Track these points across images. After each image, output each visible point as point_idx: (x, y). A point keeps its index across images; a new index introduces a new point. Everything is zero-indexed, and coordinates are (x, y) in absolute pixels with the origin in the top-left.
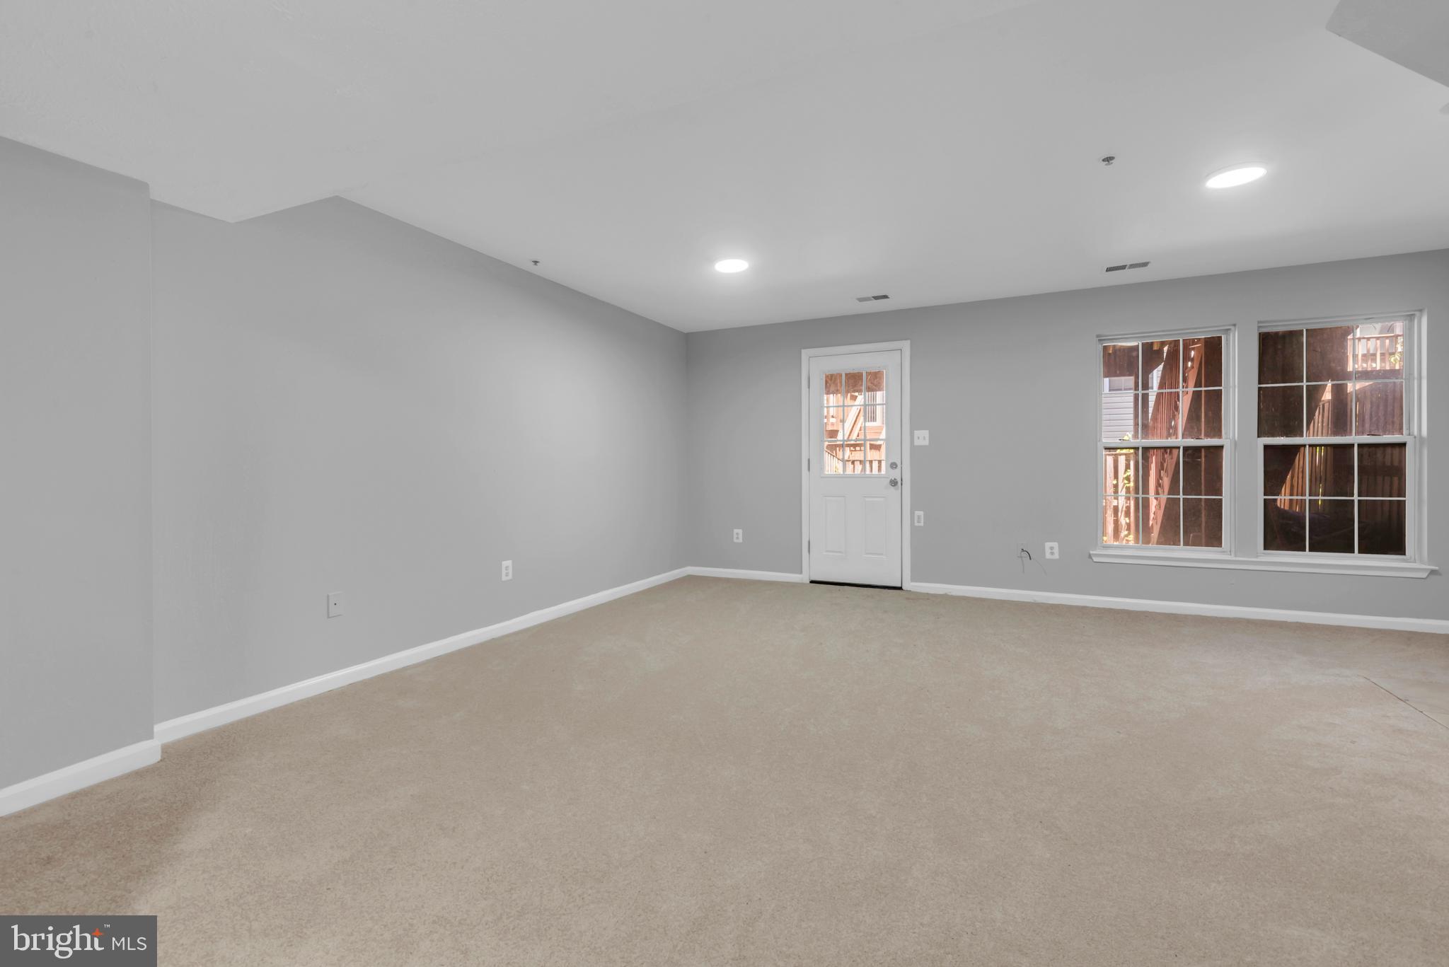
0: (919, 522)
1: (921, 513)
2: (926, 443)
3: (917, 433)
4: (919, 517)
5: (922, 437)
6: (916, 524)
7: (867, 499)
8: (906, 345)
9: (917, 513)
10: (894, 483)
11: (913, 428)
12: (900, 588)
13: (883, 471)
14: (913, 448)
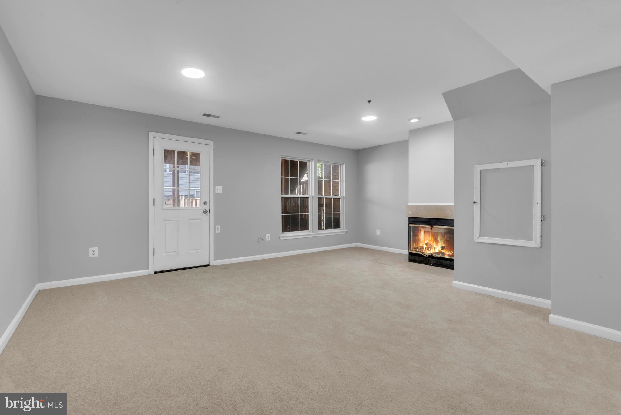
0: (218, 231)
1: (219, 226)
2: (221, 192)
3: (217, 187)
4: (218, 228)
5: (219, 190)
6: (216, 232)
7: (191, 221)
8: (212, 143)
9: (217, 226)
10: (205, 212)
11: (216, 184)
12: (208, 265)
13: (198, 206)
14: (216, 195)
